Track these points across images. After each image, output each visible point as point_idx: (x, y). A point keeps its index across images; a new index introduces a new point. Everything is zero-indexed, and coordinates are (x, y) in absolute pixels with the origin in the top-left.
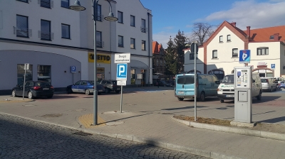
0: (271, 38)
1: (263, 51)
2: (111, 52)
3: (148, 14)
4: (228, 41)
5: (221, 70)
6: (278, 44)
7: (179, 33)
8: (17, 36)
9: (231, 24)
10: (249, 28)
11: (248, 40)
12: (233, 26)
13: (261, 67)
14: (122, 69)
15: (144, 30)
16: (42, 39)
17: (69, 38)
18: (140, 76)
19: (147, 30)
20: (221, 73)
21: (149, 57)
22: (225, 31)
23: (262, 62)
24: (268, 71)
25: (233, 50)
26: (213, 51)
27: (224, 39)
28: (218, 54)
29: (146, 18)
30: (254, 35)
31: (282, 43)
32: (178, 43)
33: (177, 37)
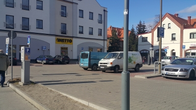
1: (195, 35)
3: (104, 10)
4: (169, 28)
8: (6, 28)
15: (100, 22)
16: (22, 29)
17: (42, 29)
21: (104, 40)
33: (139, 25)
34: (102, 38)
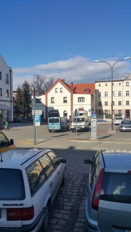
0: (85, 91)
1: (82, 99)
3: (10, 70)
4: (61, 92)
5: (57, 111)
6: (89, 96)
7: (25, 82)
9: (62, 80)
10: (72, 83)
11: (73, 92)
12: (63, 82)
13: (80, 109)
14: (37, 118)
15: (7, 82)
18: (5, 116)
19: (9, 82)
20: (57, 112)
21: (11, 101)
22: (59, 85)
24: (84, 112)
25: (64, 98)
26: (52, 98)
27: (59, 90)
28: (55, 100)
29: (9, 73)
30: (75, 88)
31: (92, 95)
32: (24, 89)
34: (9, 99)
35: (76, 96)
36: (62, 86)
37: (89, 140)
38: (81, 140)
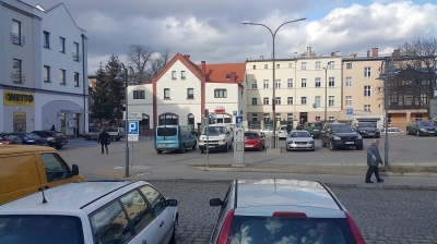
0: (228, 77)
2: (34, 90)
3: (83, 35)
4: (183, 78)
5: (175, 114)
7: (113, 59)
9: (184, 57)
10: (204, 62)
11: (204, 79)
12: (186, 59)
13: (219, 111)
14: (132, 126)
15: (76, 59)
18: (72, 124)
19: (81, 58)
20: (174, 117)
21: (84, 95)
22: (179, 66)
23: (219, 107)
24: (226, 116)
25: (188, 90)
26: (165, 89)
27: (178, 75)
28: (171, 94)
29: (80, 42)
30: (211, 71)
31: (240, 86)
32: (111, 72)
33: (110, 64)
34: (80, 91)
35: (211, 87)
36: (185, 68)
37: (230, 166)
38: (216, 166)
